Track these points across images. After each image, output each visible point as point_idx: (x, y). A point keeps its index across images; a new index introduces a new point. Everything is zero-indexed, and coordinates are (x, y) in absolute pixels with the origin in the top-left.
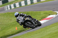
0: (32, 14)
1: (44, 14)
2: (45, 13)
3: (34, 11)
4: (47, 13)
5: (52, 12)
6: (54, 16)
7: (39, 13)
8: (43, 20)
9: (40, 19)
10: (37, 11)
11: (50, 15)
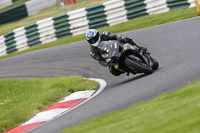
0: (11, 89)
1: (53, 87)
2: (57, 85)
3: (19, 79)
4: (62, 86)
5: (80, 82)
6: (88, 94)
7: (35, 85)
8: (50, 107)
9: (41, 105)
10: (30, 77)
11: (72, 91)
